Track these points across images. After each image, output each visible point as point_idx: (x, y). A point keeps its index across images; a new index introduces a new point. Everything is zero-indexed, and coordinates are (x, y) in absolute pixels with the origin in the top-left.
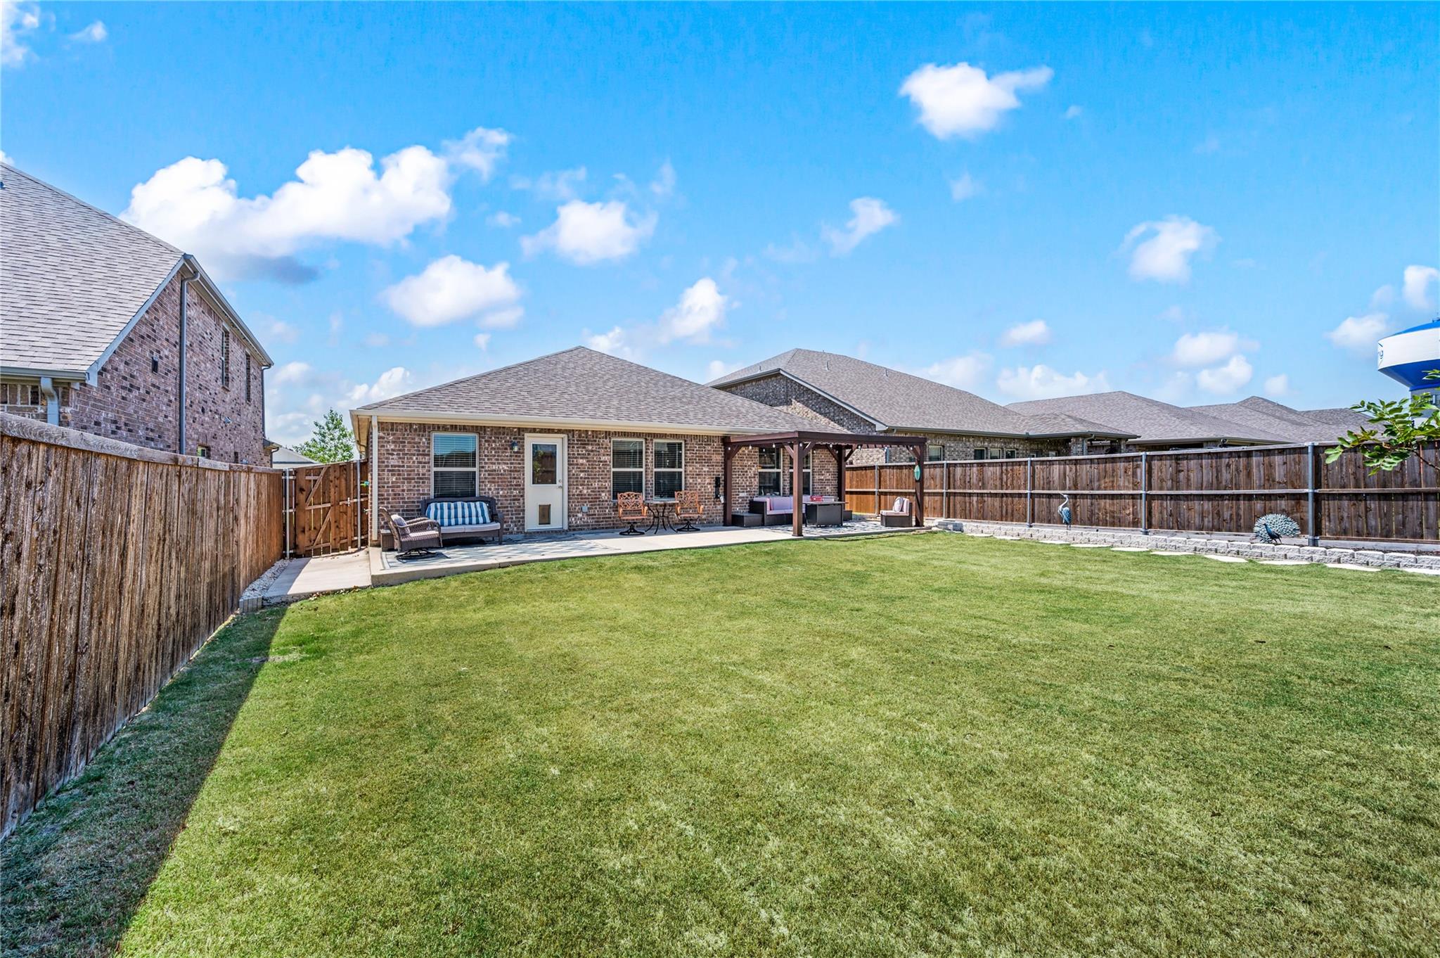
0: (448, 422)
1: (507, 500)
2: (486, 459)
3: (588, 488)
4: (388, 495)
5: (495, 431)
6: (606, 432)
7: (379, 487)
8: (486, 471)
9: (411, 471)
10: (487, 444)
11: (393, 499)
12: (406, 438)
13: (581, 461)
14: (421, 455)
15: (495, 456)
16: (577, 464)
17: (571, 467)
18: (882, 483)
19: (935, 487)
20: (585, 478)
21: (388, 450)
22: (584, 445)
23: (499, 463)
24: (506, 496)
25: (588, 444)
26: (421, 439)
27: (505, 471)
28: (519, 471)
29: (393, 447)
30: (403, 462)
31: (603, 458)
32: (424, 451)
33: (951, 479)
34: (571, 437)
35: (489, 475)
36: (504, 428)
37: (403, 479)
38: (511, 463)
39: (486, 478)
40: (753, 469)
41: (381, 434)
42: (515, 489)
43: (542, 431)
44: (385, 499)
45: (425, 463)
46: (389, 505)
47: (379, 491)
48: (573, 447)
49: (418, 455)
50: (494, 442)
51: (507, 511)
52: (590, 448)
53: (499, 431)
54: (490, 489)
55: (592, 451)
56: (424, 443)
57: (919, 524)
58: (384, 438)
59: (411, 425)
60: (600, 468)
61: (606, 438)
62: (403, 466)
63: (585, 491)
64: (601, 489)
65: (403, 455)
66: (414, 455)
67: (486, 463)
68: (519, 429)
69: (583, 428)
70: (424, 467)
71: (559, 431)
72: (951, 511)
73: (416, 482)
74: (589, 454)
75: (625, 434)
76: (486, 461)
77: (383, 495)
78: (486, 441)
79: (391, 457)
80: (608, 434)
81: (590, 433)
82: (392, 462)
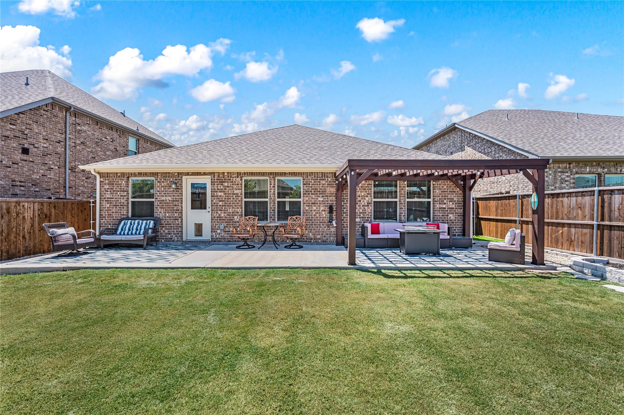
0: (137, 171)
1: (171, 220)
2: (158, 193)
3: (225, 213)
4: (105, 215)
5: (163, 175)
6: (238, 173)
7: (100, 210)
8: (158, 201)
9: (117, 201)
10: (159, 184)
11: (108, 217)
12: (114, 182)
13: (219, 194)
14: (122, 191)
15: (163, 191)
16: (217, 196)
17: (213, 198)
18: (524, 212)
19: (584, 217)
20: (223, 206)
21: (105, 189)
22: (222, 182)
23: (166, 196)
24: (170, 217)
25: (225, 182)
26: (122, 182)
27: (169, 201)
28: (178, 201)
29: (108, 187)
30: (113, 196)
31: (235, 192)
32: (124, 189)
33: (606, 210)
34: (213, 177)
35: (160, 203)
36: (169, 173)
37: (113, 205)
38: (174, 196)
39: (158, 205)
40: (367, 199)
41: (102, 180)
42: (176, 213)
43: (194, 174)
44: (104, 217)
45: (124, 196)
46: (106, 221)
47: (100, 213)
48: (214, 184)
49: (121, 191)
50: (163, 182)
51: (171, 227)
52: (226, 184)
53: (166, 175)
54: (160, 212)
55: (228, 187)
56: (124, 184)
57: (538, 261)
58: (103, 182)
59: (117, 173)
60: (233, 199)
61: (238, 177)
62: (113, 198)
63: (223, 215)
64: (234, 213)
65: (113, 191)
66: (118, 191)
67: (158, 196)
68: (178, 173)
69: (221, 171)
70: (123, 198)
71: (205, 174)
72: (605, 248)
73: (120, 208)
74: (225, 189)
75: (252, 174)
76: (158, 194)
77: (102, 215)
78: (158, 182)
79: (107, 193)
80: (239, 174)
81: (226, 174)
82: (108, 196)
